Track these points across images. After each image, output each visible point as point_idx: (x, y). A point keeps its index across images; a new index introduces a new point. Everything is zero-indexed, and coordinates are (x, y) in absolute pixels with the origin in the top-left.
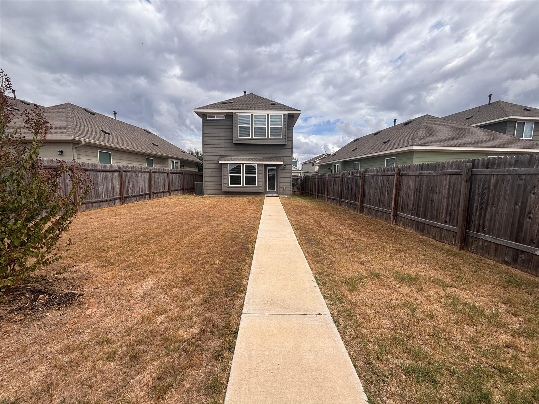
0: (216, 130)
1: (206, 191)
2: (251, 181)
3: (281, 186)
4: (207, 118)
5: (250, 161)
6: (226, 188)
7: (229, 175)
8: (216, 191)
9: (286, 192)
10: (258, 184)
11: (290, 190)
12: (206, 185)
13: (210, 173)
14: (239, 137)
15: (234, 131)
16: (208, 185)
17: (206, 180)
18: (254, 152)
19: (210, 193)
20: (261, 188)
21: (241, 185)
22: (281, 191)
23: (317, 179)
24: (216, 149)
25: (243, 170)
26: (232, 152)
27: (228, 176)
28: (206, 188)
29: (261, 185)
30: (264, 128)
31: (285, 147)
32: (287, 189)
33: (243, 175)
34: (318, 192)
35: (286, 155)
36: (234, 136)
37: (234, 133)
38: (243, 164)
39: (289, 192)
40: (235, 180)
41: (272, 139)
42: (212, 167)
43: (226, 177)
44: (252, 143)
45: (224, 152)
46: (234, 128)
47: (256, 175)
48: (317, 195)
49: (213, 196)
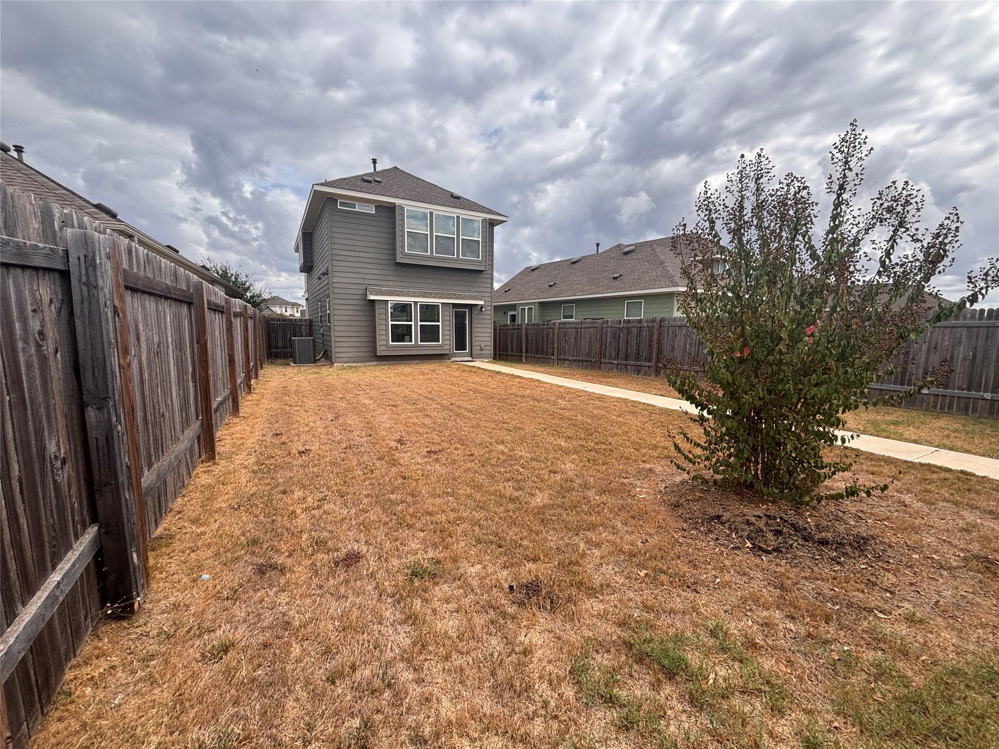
0: (356, 232)
1: (338, 355)
2: (430, 334)
3: (476, 343)
4: (339, 207)
5: (428, 297)
6: (385, 348)
7: (390, 323)
8: (359, 354)
9: (484, 352)
10: (444, 340)
11: (489, 350)
12: (338, 344)
13: (346, 318)
14: (407, 251)
15: (398, 239)
16: (343, 344)
17: (337, 334)
18: (431, 281)
19: (346, 359)
20: (447, 347)
21: (413, 343)
22: (477, 352)
23: (524, 329)
24: (359, 270)
25: (416, 313)
26: (390, 278)
27: (387, 325)
28: (338, 350)
29: (447, 342)
30: (452, 240)
31: (483, 276)
32: (486, 348)
33: (416, 324)
34: (527, 352)
35: (484, 289)
36: (398, 250)
37: (398, 244)
38: (416, 303)
39: (488, 352)
40: (402, 334)
41: (465, 260)
42: (351, 308)
43: (384, 327)
44: (431, 264)
45: (374, 277)
46: (398, 233)
47: (440, 324)
48: (524, 355)
49: (354, 364)
